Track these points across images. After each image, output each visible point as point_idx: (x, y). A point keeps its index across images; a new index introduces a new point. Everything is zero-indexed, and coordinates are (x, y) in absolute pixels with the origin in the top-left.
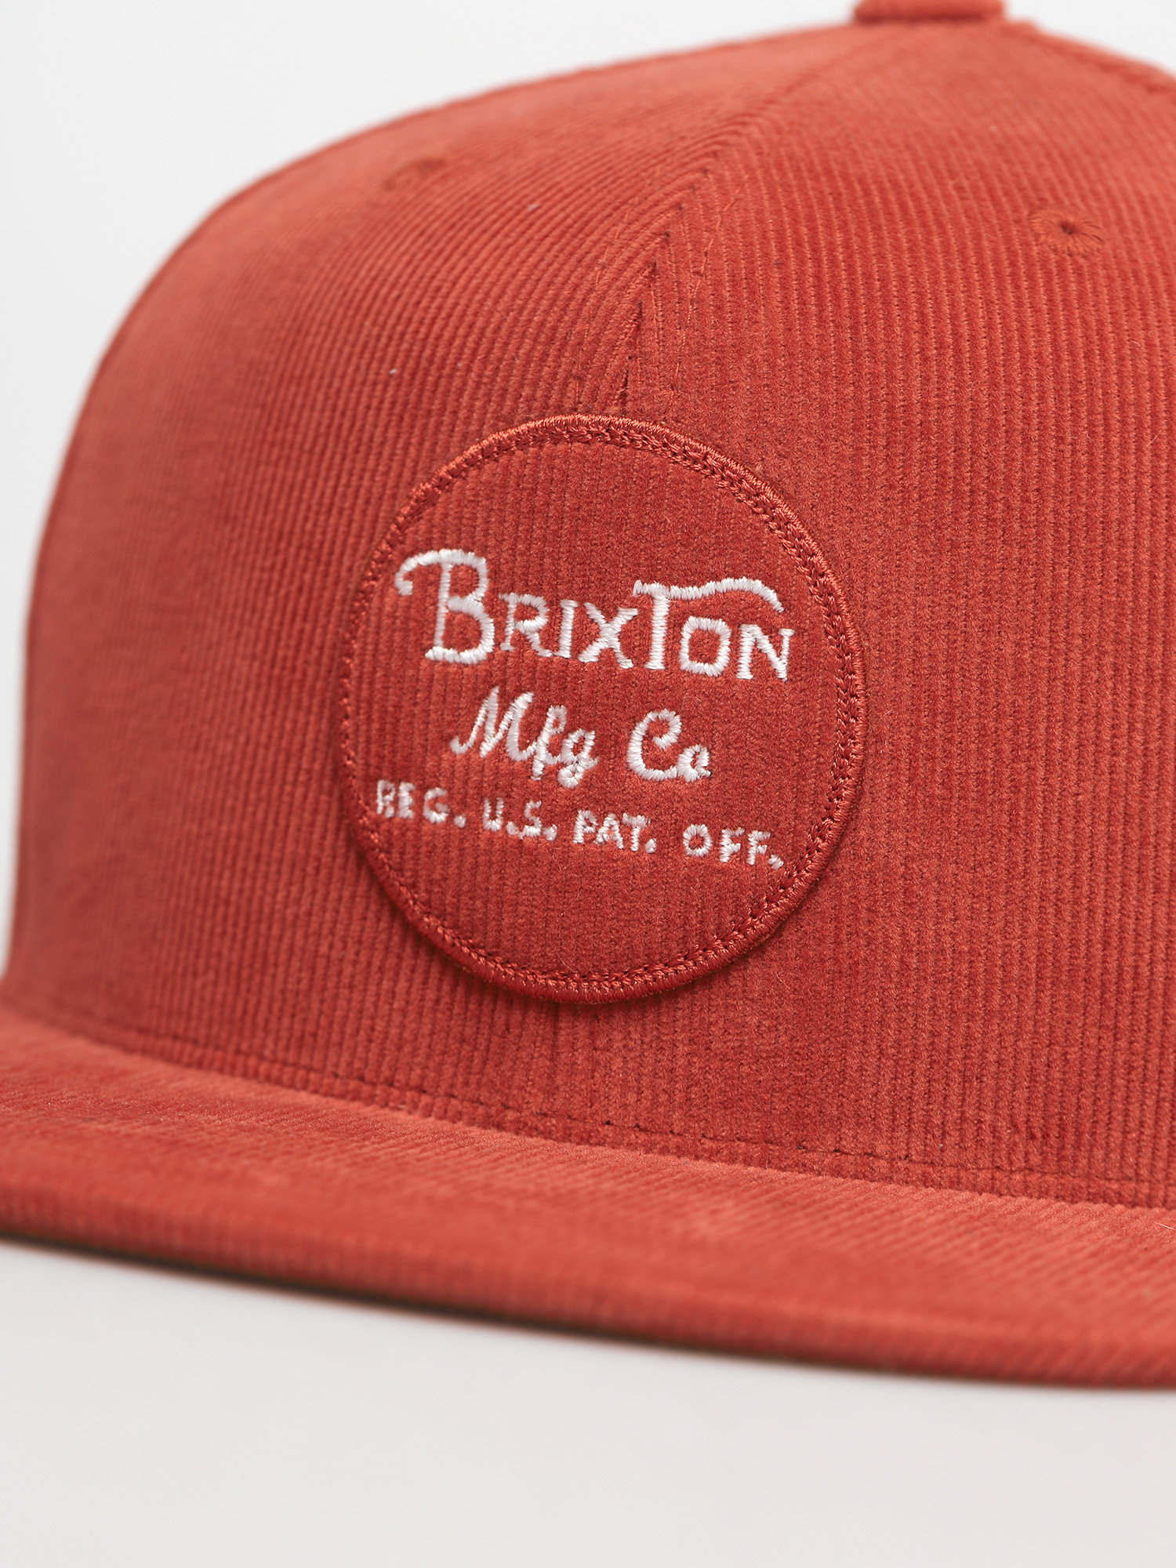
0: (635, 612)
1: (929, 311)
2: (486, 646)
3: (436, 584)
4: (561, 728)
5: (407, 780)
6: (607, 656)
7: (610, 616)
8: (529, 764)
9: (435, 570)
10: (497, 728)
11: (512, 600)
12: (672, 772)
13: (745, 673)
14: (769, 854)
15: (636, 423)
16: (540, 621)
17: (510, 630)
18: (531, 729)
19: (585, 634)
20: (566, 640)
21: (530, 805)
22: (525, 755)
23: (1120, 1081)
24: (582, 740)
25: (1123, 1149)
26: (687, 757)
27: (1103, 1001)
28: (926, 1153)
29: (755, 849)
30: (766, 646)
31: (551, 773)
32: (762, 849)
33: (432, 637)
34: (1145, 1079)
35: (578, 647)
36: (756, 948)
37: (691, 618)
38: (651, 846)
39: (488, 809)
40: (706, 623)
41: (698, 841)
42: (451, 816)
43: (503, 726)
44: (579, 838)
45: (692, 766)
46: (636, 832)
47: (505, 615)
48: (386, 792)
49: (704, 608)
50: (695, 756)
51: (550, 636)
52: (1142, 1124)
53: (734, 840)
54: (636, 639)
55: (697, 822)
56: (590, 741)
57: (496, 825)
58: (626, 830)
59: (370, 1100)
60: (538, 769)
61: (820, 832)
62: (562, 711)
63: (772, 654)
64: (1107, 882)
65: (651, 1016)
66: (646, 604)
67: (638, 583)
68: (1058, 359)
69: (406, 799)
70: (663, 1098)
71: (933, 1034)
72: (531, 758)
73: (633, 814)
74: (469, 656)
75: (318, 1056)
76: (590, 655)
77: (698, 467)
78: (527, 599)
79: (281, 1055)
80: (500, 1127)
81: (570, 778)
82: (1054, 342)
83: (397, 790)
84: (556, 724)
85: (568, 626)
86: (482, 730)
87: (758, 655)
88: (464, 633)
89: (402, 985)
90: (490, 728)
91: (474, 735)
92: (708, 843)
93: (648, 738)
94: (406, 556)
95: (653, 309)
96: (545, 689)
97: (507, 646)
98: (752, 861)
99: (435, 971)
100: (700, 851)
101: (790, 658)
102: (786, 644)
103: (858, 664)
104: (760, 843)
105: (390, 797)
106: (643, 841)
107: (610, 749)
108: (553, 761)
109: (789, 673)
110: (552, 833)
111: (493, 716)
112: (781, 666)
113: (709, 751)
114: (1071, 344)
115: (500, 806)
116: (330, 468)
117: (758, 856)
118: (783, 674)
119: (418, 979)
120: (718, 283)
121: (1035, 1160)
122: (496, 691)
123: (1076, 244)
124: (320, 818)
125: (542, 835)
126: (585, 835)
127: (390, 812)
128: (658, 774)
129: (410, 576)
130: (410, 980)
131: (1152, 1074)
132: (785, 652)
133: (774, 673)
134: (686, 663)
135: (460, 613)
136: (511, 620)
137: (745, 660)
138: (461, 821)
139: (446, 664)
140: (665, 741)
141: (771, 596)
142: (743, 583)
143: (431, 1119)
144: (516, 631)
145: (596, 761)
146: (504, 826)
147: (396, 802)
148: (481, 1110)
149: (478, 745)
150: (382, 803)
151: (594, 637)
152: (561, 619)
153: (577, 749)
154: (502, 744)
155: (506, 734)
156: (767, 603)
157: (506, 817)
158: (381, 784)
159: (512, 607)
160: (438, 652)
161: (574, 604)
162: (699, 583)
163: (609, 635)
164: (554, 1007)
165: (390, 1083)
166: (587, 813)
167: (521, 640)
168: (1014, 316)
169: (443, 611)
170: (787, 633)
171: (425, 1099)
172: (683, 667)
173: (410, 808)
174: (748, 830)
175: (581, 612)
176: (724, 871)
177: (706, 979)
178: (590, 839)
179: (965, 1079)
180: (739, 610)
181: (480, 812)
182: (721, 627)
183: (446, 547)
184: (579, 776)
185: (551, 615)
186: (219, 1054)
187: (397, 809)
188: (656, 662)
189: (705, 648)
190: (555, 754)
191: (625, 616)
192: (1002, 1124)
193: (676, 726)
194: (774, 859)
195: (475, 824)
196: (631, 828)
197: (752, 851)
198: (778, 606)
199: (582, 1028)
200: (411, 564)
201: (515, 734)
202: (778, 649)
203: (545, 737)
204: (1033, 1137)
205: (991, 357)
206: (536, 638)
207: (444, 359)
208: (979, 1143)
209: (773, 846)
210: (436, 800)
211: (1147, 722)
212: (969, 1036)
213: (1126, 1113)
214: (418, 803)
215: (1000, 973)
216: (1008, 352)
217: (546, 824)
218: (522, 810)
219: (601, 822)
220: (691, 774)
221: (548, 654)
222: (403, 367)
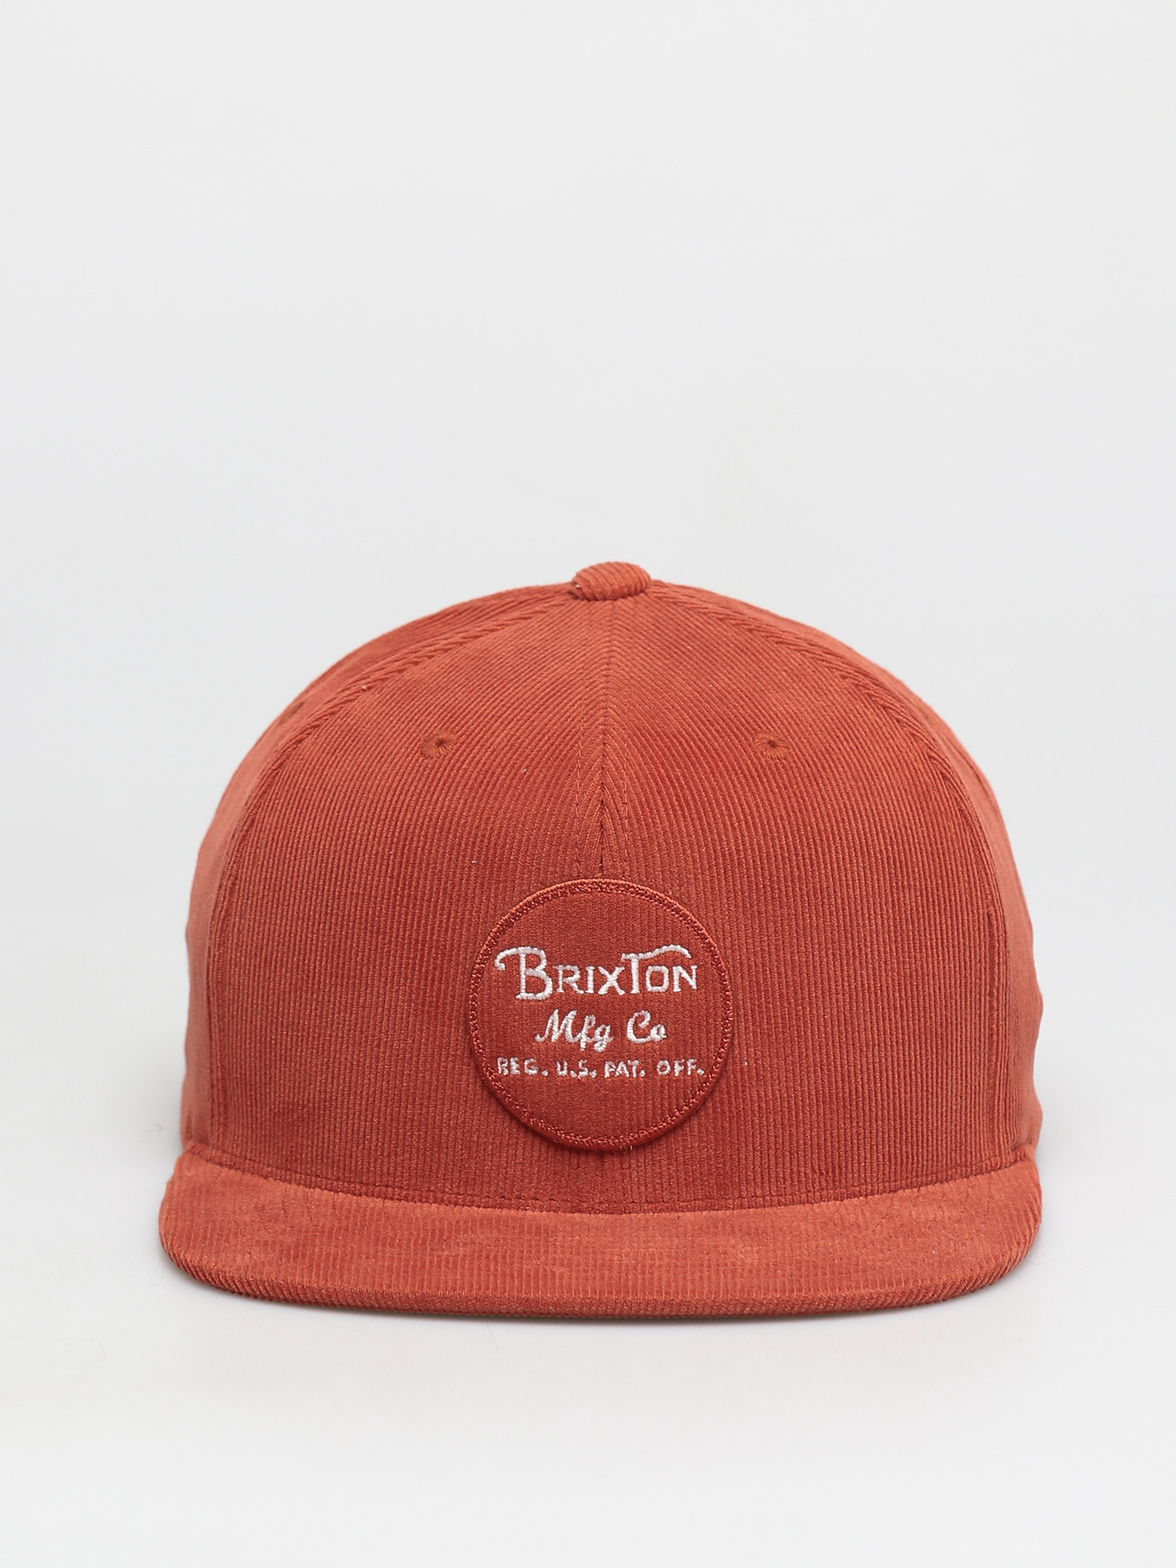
0: (623, 968)
1: (729, 804)
2: (549, 990)
3: (518, 964)
4: (593, 1025)
5: (514, 1057)
6: (612, 990)
7: (611, 972)
8: (578, 1044)
9: (517, 957)
10: (559, 1028)
11: (560, 969)
12: (649, 1038)
13: (677, 989)
14: (697, 1069)
15: (612, 881)
16: (577, 976)
17: (560, 983)
18: (577, 1027)
19: (600, 981)
20: (591, 985)
21: (580, 1064)
22: (576, 1039)
23: (855, 1141)
24: (604, 1030)
25: (859, 1171)
26: (654, 1031)
27: (844, 1106)
28: (778, 1191)
29: (690, 1067)
30: (685, 975)
31: (590, 1046)
32: (694, 1067)
33: (519, 989)
34: (865, 1138)
35: (597, 987)
36: (695, 1112)
37: (650, 967)
38: (643, 1073)
39: (559, 1066)
40: (657, 968)
41: (663, 1068)
42: (540, 1071)
43: (562, 1027)
44: (607, 1075)
45: (657, 1034)
46: (634, 1068)
47: (557, 976)
48: (502, 1063)
49: (657, 961)
50: (658, 1030)
51: (582, 983)
52: (865, 1158)
53: (680, 1065)
54: (625, 980)
55: (663, 1060)
56: (608, 1029)
57: (565, 1072)
58: (629, 1068)
59: (509, 1207)
60: (583, 1045)
61: (719, 1055)
62: (593, 1018)
63: (688, 979)
64: (841, 1052)
65: (648, 1150)
66: (627, 965)
67: (624, 955)
68: (789, 815)
69: (514, 1066)
70: (658, 1186)
71: (775, 1137)
72: (579, 1041)
73: (632, 1060)
74: (540, 996)
75: (477, 1189)
76: (603, 991)
77: (643, 897)
78: (568, 967)
79: (455, 1190)
80: (580, 1211)
81: (599, 1048)
82: (785, 807)
83: (509, 1062)
84: (590, 1024)
85: (590, 978)
86: (551, 1030)
87: (682, 980)
88: (536, 985)
89: (520, 1152)
90: (555, 1028)
91: (547, 1032)
92: (669, 1068)
93: (636, 1024)
94: (498, 952)
95: (609, 824)
96: (583, 1009)
97: (560, 990)
98: (689, 1073)
99: (537, 1143)
100: (666, 1072)
101: (697, 979)
102: (694, 973)
103: (727, 977)
104: (693, 1064)
105: (506, 1065)
106: (638, 1072)
107: (618, 1032)
108: (590, 1041)
109: (697, 986)
110: (594, 1074)
111: (556, 1023)
112: (693, 983)
113: (665, 1027)
114: (792, 807)
115: (566, 1064)
116: (443, 909)
117: (692, 1070)
118: (695, 987)
119: (528, 1148)
120: (634, 807)
121: (824, 1184)
122: (557, 1011)
123: (781, 752)
124: (464, 1077)
125: (589, 1076)
126: (610, 1073)
127: (506, 1072)
128: (643, 1040)
129: (502, 961)
130: (524, 1149)
131: (868, 1134)
132: (694, 976)
133: (691, 986)
134: (650, 988)
135: (533, 977)
136: (560, 978)
137: (676, 983)
138: (546, 1073)
139: (529, 1001)
140: (644, 1024)
141: (685, 952)
142: (672, 947)
143: (544, 1212)
144: (564, 983)
145: (612, 1039)
146: (569, 1073)
147: (509, 1067)
148: (569, 1204)
149: (550, 1037)
150: (502, 1068)
151: (604, 981)
152: (587, 976)
153: (602, 1034)
154: (563, 1035)
155: (564, 1030)
156: (683, 955)
157: (569, 1069)
158: (500, 1059)
159: (561, 972)
160: (523, 995)
161: (592, 968)
162: (652, 951)
163: (612, 980)
164: (601, 1153)
165: (519, 1197)
166: (610, 1063)
167: (567, 987)
168: (765, 798)
169: (523, 976)
170: (694, 968)
171: (539, 1203)
172: (649, 990)
173: (517, 1069)
174: (687, 1060)
175: (596, 971)
176: (677, 1080)
177: (672, 1130)
178: (612, 1074)
179: (791, 1154)
180: (671, 961)
181: (556, 1068)
182: (664, 969)
183: (521, 946)
184: (604, 1046)
185: (581, 974)
186: (417, 1192)
187: (510, 1071)
188: (635, 990)
189: (657, 980)
190: (591, 1038)
191: (618, 970)
192: (809, 1171)
193: (648, 1018)
194: (699, 1071)
195: (553, 1074)
196: (632, 1067)
197: (689, 1068)
198: (689, 956)
199: (616, 1160)
200: (502, 955)
201: (569, 1029)
202: (691, 976)
203: (584, 1031)
204: (822, 1174)
205: (761, 821)
206: (575, 986)
207: (502, 855)
208: (799, 1182)
209: (699, 1065)
210: (531, 1064)
211: (849, 976)
212: (791, 1135)
213: (859, 1155)
214: (521, 1068)
215: (800, 1103)
216: (768, 817)
217: (590, 1070)
218: (578, 1066)
219: (617, 1066)
220: (657, 1038)
221: (582, 992)
222: (478, 859)
